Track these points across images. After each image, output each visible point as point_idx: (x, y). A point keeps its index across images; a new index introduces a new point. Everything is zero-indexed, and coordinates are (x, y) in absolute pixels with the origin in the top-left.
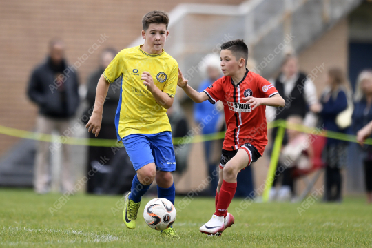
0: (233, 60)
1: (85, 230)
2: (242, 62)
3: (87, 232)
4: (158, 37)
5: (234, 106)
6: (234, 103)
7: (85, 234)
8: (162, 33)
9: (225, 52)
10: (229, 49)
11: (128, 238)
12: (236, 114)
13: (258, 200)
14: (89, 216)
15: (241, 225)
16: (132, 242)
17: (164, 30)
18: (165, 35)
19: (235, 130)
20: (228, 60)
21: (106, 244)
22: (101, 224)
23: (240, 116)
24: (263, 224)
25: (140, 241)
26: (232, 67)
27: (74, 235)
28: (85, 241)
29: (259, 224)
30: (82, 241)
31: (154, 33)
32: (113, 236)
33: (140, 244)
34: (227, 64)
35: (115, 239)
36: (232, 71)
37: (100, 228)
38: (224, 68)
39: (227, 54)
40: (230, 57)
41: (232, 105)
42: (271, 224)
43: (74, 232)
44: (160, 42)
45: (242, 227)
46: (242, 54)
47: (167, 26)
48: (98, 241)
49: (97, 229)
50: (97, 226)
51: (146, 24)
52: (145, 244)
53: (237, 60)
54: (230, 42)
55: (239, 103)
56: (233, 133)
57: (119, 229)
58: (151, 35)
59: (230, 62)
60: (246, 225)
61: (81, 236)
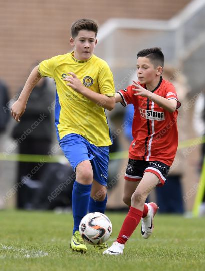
0: (151, 68)
1: (15, 245)
2: (159, 70)
3: (17, 248)
4: (87, 44)
5: (146, 114)
6: (146, 111)
7: (15, 250)
8: (91, 40)
9: (143, 60)
10: (148, 57)
11: (58, 254)
12: (149, 122)
13: (188, 216)
14: (19, 232)
15: (171, 240)
16: (62, 258)
17: (94, 37)
18: (94, 43)
19: (147, 139)
20: (146, 68)
21: (36, 259)
22: (31, 239)
23: (153, 125)
24: (193, 240)
25: (70, 256)
26: (149, 75)
27: (4, 251)
28: (15, 257)
29: (189, 240)
30: (12, 257)
31: (83, 40)
32: (43, 252)
33: (70, 259)
34: (145, 72)
35: (46, 254)
36: (150, 79)
37: (30, 244)
38: (142, 76)
39: (146, 62)
40: (148, 64)
41: (144, 112)
42: (202, 240)
43: (4, 247)
44: (88, 50)
45: (172, 243)
46: (159, 62)
47: (96, 34)
48: (28, 256)
49: (27, 245)
50: (26, 241)
51: (75, 31)
52: (75, 260)
53: (155, 68)
54: (148, 50)
55: (153, 111)
56: (144, 141)
57: (49, 245)
58: (79, 43)
59: (149, 70)
60: (177, 240)
61: (11, 251)
